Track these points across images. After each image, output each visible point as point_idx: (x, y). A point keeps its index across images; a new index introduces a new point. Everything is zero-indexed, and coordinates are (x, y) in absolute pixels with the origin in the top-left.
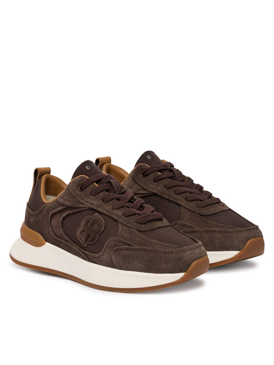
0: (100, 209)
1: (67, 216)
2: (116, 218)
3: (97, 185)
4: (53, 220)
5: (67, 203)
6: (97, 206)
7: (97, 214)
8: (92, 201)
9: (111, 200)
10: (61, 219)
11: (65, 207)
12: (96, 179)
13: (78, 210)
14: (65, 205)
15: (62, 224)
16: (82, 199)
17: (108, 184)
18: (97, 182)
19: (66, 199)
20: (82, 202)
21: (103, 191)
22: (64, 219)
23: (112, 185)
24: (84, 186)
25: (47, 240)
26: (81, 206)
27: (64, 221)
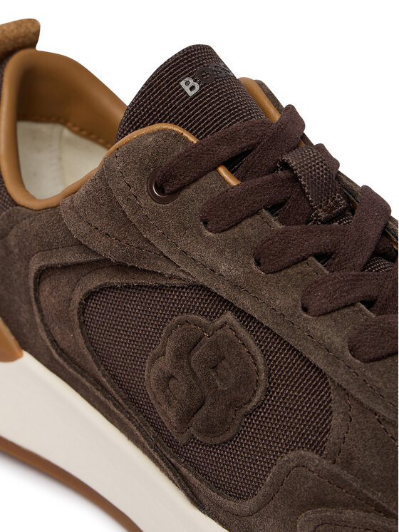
0: (245, 303)
1: (102, 289)
2: (318, 358)
3: (233, 181)
4: (46, 288)
5: (101, 246)
6: (235, 285)
7: (229, 316)
8: (209, 256)
9: (295, 263)
10: (78, 296)
11: (94, 258)
12: (226, 151)
13: (150, 281)
14: (95, 253)
15: (82, 311)
16: (164, 236)
17: (281, 174)
18: (231, 164)
19: (98, 224)
20: (165, 251)
21: (257, 213)
22: (90, 296)
23: (295, 179)
24: (176, 184)
25: (25, 345)
26: (162, 266)
27: (92, 304)
